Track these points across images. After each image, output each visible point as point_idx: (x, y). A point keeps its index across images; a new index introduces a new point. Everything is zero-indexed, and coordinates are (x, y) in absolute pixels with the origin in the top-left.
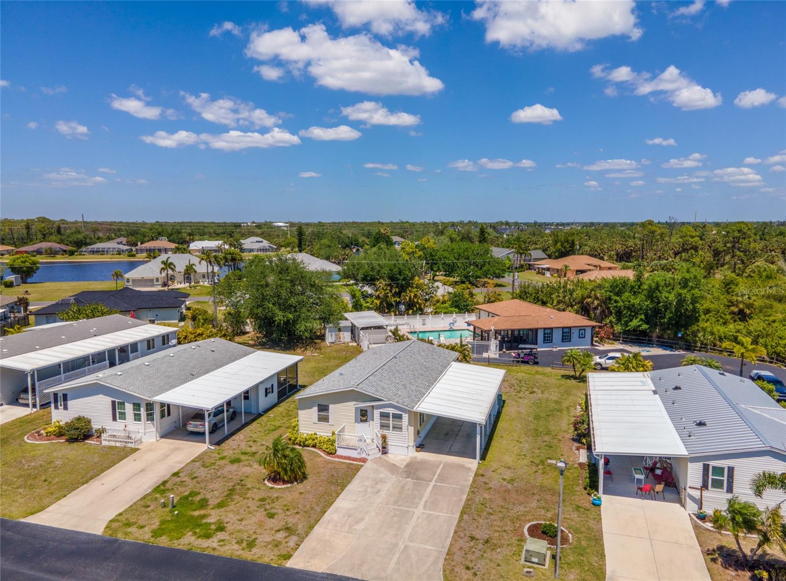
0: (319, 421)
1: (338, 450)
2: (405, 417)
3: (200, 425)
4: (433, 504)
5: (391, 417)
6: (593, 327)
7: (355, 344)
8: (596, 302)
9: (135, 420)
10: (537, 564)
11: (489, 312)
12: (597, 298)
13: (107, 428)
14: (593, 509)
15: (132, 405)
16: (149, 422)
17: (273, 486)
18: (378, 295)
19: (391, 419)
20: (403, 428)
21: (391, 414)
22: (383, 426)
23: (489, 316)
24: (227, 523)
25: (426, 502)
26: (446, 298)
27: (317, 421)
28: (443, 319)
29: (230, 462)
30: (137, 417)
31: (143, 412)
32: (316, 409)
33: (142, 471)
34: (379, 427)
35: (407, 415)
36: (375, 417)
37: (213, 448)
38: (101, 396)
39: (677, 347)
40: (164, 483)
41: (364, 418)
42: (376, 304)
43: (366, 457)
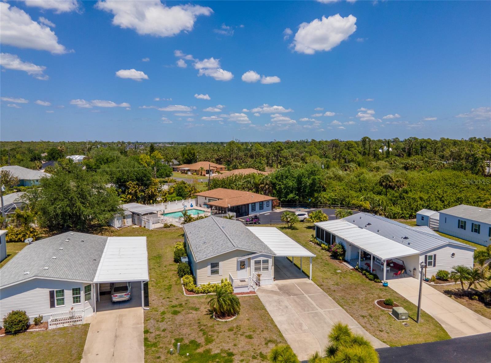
0: (211, 274)
1: (235, 289)
2: (271, 261)
3: (125, 295)
4: (321, 306)
5: (262, 262)
6: (272, 200)
7: (137, 226)
8: (267, 187)
9: (74, 303)
10: (405, 319)
11: (206, 197)
12: (267, 184)
13: (43, 315)
14: (387, 288)
15: (72, 291)
16: (87, 301)
17: (226, 320)
18: (131, 192)
19: (262, 264)
20: (269, 268)
21: (262, 261)
22: (257, 269)
23: (206, 199)
24: (229, 350)
25: (317, 305)
26: (172, 191)
27: (210, 275)
28: (177, 204)
29: (172, 314)
30: (76, 300)
31: (82, 294)
32: (209, 267)
33: (116, 336)
34: (254, 270)
35: (271, 260)
36: (251, 264)
37: (148, 309)
38: (38, 289)
39: (309, 206)
40: (146, 339)
41: (243, 267)
42: (129, 198)
43: (253, 290)
